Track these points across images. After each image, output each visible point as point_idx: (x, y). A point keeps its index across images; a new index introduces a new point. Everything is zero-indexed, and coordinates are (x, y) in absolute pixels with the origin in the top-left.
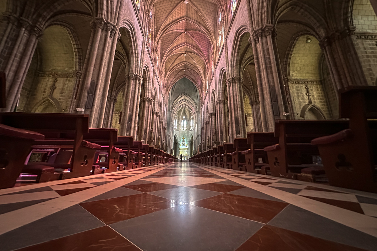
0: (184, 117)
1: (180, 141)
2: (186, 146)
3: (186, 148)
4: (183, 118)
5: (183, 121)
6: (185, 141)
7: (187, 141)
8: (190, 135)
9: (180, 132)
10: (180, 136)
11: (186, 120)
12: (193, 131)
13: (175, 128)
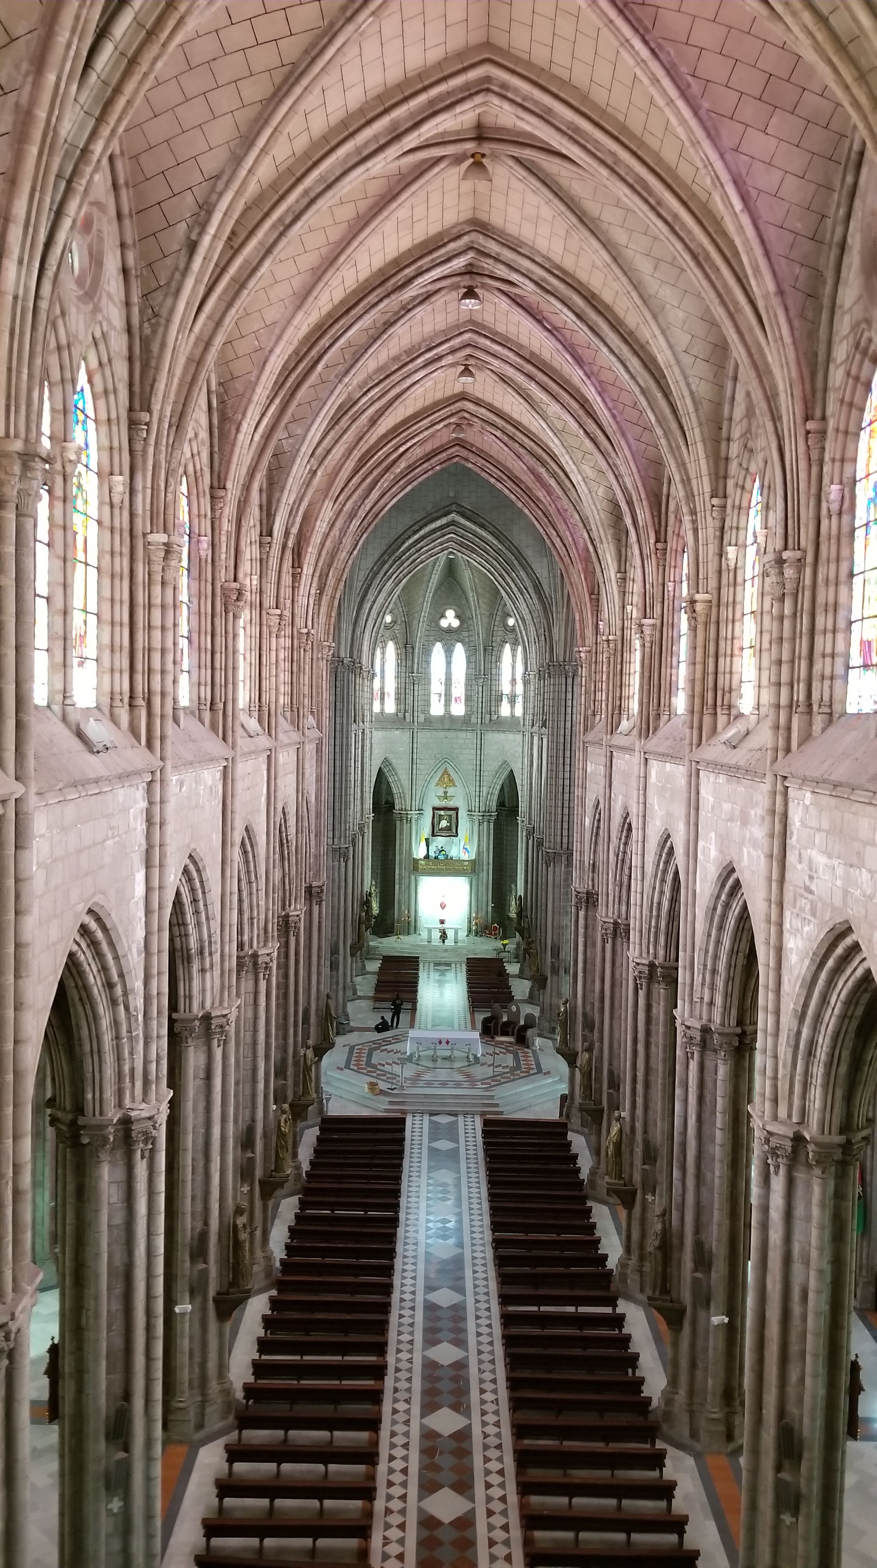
0: (450, 619)
1: (416, 804)
2: (464, 845)
3: (467, 852)
4: (444, 623)
5: (438, 649)
6: (458, 801)
7: (475, 804)
8: (491, 766)
9: (423, 737)
10: (422, 767)
11: (467, 640)
12: (519, 737)
13: (383, 709)
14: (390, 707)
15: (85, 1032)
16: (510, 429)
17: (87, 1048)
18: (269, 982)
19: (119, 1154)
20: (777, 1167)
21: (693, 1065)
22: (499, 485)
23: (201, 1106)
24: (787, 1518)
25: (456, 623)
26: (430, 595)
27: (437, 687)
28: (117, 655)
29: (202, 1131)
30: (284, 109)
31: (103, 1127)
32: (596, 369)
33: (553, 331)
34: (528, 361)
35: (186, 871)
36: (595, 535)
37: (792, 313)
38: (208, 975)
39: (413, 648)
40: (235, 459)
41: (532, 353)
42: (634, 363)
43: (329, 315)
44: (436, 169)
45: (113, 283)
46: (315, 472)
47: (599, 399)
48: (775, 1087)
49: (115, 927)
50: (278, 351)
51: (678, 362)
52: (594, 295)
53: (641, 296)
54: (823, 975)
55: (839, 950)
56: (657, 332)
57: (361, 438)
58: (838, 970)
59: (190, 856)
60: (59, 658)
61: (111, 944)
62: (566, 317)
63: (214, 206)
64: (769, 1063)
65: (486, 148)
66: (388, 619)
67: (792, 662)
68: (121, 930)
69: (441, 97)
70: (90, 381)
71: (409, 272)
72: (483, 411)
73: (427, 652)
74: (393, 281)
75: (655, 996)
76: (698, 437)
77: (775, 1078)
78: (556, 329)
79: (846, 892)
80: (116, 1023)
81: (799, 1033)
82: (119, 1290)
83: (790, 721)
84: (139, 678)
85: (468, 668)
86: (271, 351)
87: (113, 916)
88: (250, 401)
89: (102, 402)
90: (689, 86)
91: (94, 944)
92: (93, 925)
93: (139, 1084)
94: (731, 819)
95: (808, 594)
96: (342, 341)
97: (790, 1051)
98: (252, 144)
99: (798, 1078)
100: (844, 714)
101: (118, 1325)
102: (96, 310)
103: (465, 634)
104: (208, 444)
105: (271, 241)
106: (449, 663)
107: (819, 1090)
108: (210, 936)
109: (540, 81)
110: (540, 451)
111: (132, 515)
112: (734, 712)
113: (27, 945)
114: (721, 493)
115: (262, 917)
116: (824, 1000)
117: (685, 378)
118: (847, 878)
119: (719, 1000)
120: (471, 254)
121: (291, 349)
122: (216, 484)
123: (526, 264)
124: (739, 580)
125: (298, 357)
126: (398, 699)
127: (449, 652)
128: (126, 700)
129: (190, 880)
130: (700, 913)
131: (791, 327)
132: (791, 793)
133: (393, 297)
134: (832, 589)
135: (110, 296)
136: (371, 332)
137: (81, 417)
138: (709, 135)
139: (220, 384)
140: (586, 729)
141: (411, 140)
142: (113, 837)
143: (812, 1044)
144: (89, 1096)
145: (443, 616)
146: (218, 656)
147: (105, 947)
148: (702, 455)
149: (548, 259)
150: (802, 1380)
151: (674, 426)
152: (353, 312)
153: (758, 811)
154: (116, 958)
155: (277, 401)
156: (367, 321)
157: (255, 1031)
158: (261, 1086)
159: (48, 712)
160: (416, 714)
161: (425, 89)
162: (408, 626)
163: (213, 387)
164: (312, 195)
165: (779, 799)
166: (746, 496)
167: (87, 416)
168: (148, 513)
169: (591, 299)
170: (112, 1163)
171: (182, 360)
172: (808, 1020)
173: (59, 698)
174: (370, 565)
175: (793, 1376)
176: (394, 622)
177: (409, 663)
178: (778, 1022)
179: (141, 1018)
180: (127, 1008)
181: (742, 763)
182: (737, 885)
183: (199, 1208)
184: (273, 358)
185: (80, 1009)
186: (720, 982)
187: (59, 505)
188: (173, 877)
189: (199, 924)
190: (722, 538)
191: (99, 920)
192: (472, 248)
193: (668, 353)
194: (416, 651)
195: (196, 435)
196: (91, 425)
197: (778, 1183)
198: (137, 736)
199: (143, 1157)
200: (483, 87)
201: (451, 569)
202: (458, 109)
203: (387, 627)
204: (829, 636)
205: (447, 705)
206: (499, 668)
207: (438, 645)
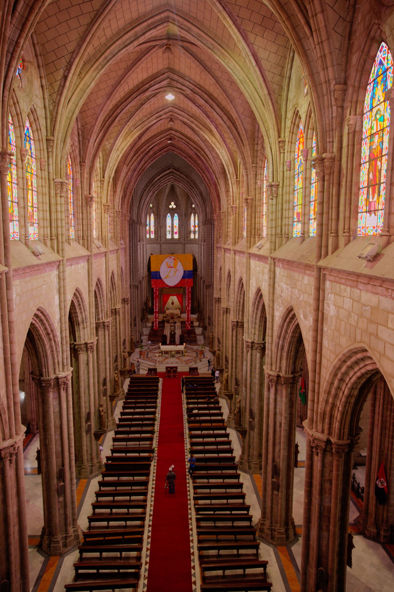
0: (173, 205)
4: (170, 207)
9: (164, 246)
11: (179, 212)
12: (197, 246)
13: (150, 237)
14: (153, 236)
15: (41, 350)
16: (187, 140)
17: (42, 355)
18: (109, 331)
19: (56, 389)
20: (272, 385)
21: (249, 354)
22: (185, 159)
23: (86, 372)
24: (275, 492)
25: (175, 207)
26: (165, 197)
27: (168, 229)
28: (45, 221)
29: (87, 380)
30: (95, 28)
31: (49, 381)
32: (214, 120)
33: (199, 107)
34: (191, 117)
35: (75, 294)
36: (217, 176)
37: (274, 101)
38: (86, 330)
40: (88, 152)
41: (193, 114)
42: (225, 118)
43: (119, 101)
44: (154, 50)
45: (37, 91)
46: (119, 156)
47: (215, 130)
48: (271, 360)
49: (48, 315)
50: (102, 114)
51: (240, 117)
52: (211, 94)
53: (226, 95)
54: (286, 324)
55: (290, 316)
56: (232, 107)
57: (136, 144)
58: (290, 322)
59: (76, 290)
60: (23, 223)
61: (47, 320)
62: (202, 102)
63: (73, 63)
64: (270, 352)
65: (171, 42)
66: (151, 206)
67: (276, 220)
68: (50, 316)
69: (152, 24)
70: (31, 126)
71: (147, 86)
72: (178, 134)
73: (165, 217)
74: (141, 89)
75: (238, 332)
76: (247, 143)
77: (271, 357)
78: (200, 106)
79: (291, 297)
80: (51, 347)
81: (279, 343)
82: (58, 432)
83: (275, 240)
84: (53, 229)
85: (179, 222)
86: (99, 114)
87: (47, 311)
88: (92, 132)
89: (36, 133)
90: (236, 20)
91: (41, 320)
92: (40, 314)
93: (61, 366)
94: (259, 273)
95: (280, 197)
96: (124, 110)
97: (276, 348)
98: (85, 40)
99: (279, 357)
100: (293, 237)
101: (59, 443)
102: (31, 100)
103: (178, 210)
104: (78, 147)
105: (94, 76)
106: (172, 221)
107: (285, 360)
108: (85, 317)
109: (186, 18)
110: (198, 148)
111: (49, 173)
112: (261, 237)
113: (13, 322)
114: (255, 162)
115: (106, 309)
116: (286, 332)
117: (242, 123)
118: (292, 292)
119: (257, 332)
120: (168, 80)
121: (106, 114)
122: (82, 161)
123: (187, 83)
124: (262, 192)
125: (109, 116)
126: (155, 233)
127: (172, 217)
128: (49, 237)
129: (77, 298)
130: (251, 304)
131: (273, 106)
132: (276, 264)
133: (142, 95)
134: (288, 195)
135: (36, 96)
136: (136, 107)
137: (28, 139)
138: (244, 38)
139: (82, 126)
140: (217, 243)
141: (142, 40)
142: (45, 284)
143: (283, 346)
144: (44, 370)
145: (170, 204)
146: (84, 221)
147: (45, 321)
148: (248, 149)
149: (195, 82)
150: (280, 450)
151: (239, 139)
152: (128, 100)
153: (266, 270)
154: (50, 325)
155: (102, 132)
156: (133, 103)
157: (105, 347)
158: (108, 365)
159: (20, 242)
160: (162, 238)
161: (146, 21)
162: (158, 208)
163: (80, 127)
164: (108, 59)
165: (272, 266)
166: (263, 163)
167: (30, 138)
168: (54, 172)
169: (210, 95)
170: (54, 392)
171: (64, 118)
172: (281, 338)
173: (23, 237)
174: (143, 187)
175: (277, 450)
176: (153, 206)
177: (159, 221)
178: (272, 339)
179: (60, 344)
180: (55, 341)
181: (262, 254)
182: (261, 295)
183: (87, 405)
184: (100, 117)
185: (39, 342)
186: (257, 327)
187: (20, 171)
188: (69, 297)
189: (81, 313)
190: (256, 178)
191: (42, 312)
192: (169, 78)
193: (236, 114)
194: (161, 216)
195: (74, 144)
196: (32, 142)
197: (273, 390)
198: (53, 249)
199: (64, 390)
200: (166, 20)
201: (173, 188)
202: (158, 28)
203: (151, 208)
204: (287, 211)
205: (172, 235)
206: (190, 222)
207: (169, 214)
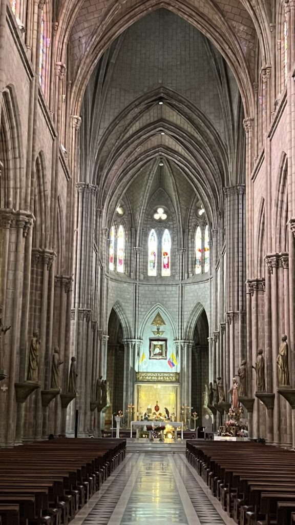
0: (160, 214)
1: (138, 334)
2: (171, 364)
3: (173, 370)
4: (156, 217)
5: (153, 233)
6: (167, 335)
7: (178, 335)
8: (189, 308)
9: (142, 289)
10: (142, 310)
11: (172, 226)
12: (208, 284)
13: (115, 269)
14: (121, 269)
25: (164, 217)
26: (147, 195)
39: (136, 231)
66: (119, 211)
73: (146, 235)
85: (173, 244)
103: (171, 223)
106: (160, 242)
126: (125, 264)
127: (160, 235)
145: (156, 212)
160: (138, 273)
162: (132, 215)
176: (123, 212)
177: (133, 240)
194: (138, 232)
203: (119, 216)
205: (159, 269)
206: (193, 243)
207: (153, 231)
